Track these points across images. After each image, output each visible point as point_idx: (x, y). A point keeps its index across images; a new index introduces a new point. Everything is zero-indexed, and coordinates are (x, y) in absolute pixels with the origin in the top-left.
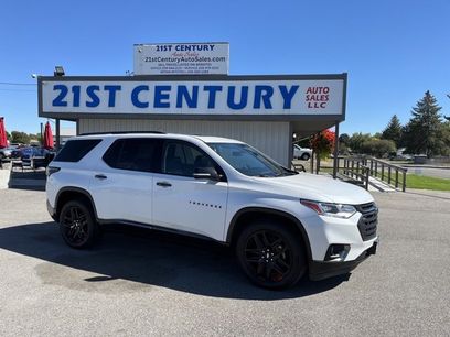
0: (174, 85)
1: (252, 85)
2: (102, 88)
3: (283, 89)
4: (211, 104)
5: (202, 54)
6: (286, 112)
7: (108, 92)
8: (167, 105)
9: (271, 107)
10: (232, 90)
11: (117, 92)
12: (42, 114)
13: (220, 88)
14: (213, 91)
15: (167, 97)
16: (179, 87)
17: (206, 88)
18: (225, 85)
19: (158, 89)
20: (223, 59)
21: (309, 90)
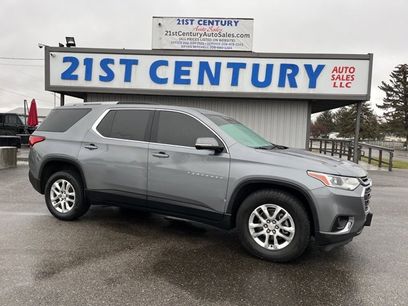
0: (196, 61)
1: (277, 63)
2: (117, 61)
3: (308, 68)
4: (235, 82)
5: (226, 29)
6: (312, 91)
7: (124, 66)
8: (188, 82)
9: (296, 86)
10: (256, 67)
11: (133, 66)
13: (243, 66)
14: (236, 68)
15: (187, 73)
16: (201, 63)
17: (229, 65)
18: (250, 62)
19: (178, 65)
20: (248, 36)
21: (335, 69)
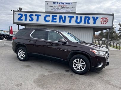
0: (58, 15)
1: (83, 16)
2: (34, 15)
3: (93, 18)
4: (70, 22)
5: (68, 5)
6: (94, 25)
7: (36, 17)
8: (56, 22)
9: (89, 24)
10: (77, 17)
11: (39, 17)
12: (14, 23)
13: (73, 17)
14: (71, 18)
15: (56, 19)
16: (60, 16)
17: (69, 17)
18: (75, 16)
19: (53, 16)
20: (75, 7)
21: (102, 18)
